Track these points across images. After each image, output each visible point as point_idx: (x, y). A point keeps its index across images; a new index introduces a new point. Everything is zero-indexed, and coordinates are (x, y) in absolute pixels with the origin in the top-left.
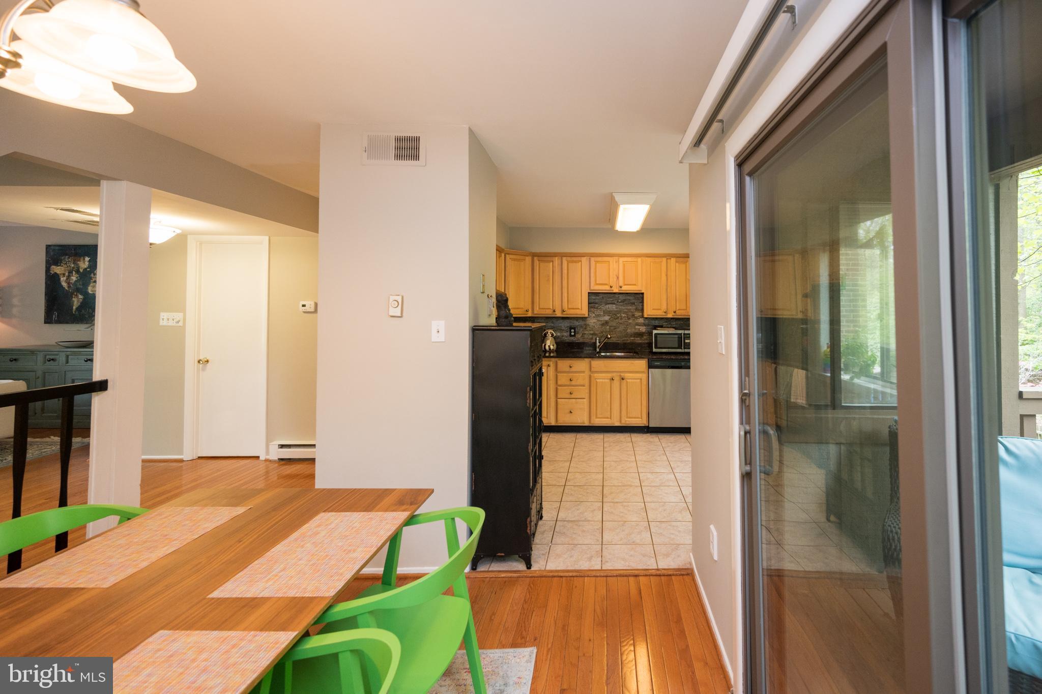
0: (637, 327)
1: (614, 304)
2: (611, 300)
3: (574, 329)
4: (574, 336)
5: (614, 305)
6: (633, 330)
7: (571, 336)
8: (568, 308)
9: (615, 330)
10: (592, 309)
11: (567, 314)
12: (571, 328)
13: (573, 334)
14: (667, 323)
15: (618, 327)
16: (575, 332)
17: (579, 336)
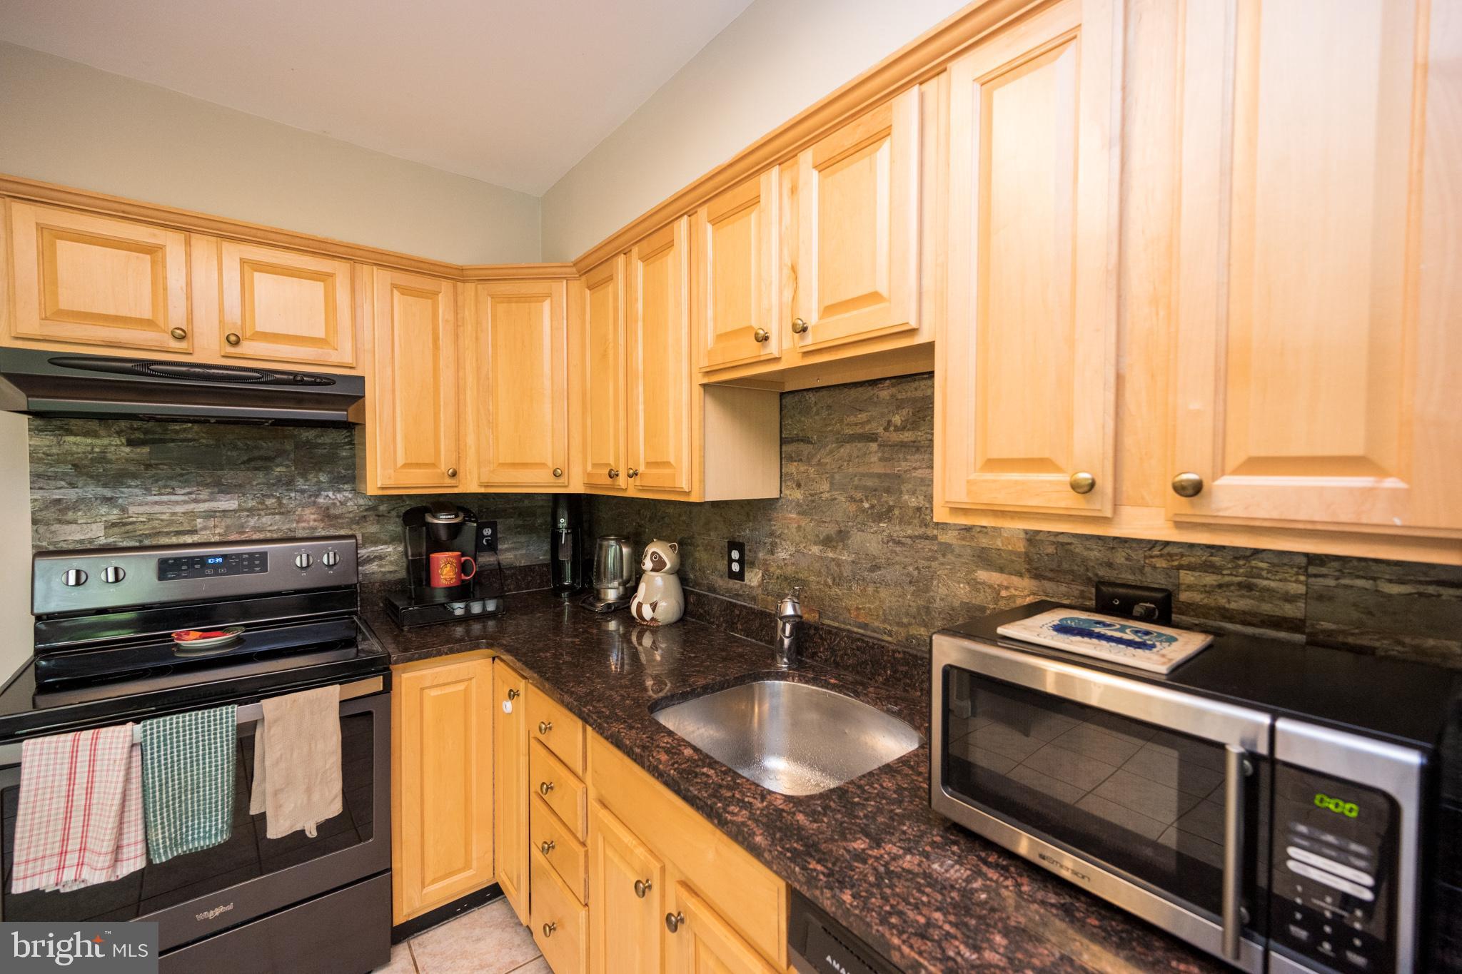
0: (982, 575)
1: (872, 438)
2: (863, 417)
3: (740, 547)
4: (740, 576)
5: (874, 446)
6: (962, 592)
7: (732, 575)
8: (649, 464)
9: (875, 575)
10: (792, 468)
11: (643, 489)
12: (733, 545)
13: (735, 567)
14: (1210, 579)
15: (889, 564)
16: (741, 562)
17: (753, 578)
